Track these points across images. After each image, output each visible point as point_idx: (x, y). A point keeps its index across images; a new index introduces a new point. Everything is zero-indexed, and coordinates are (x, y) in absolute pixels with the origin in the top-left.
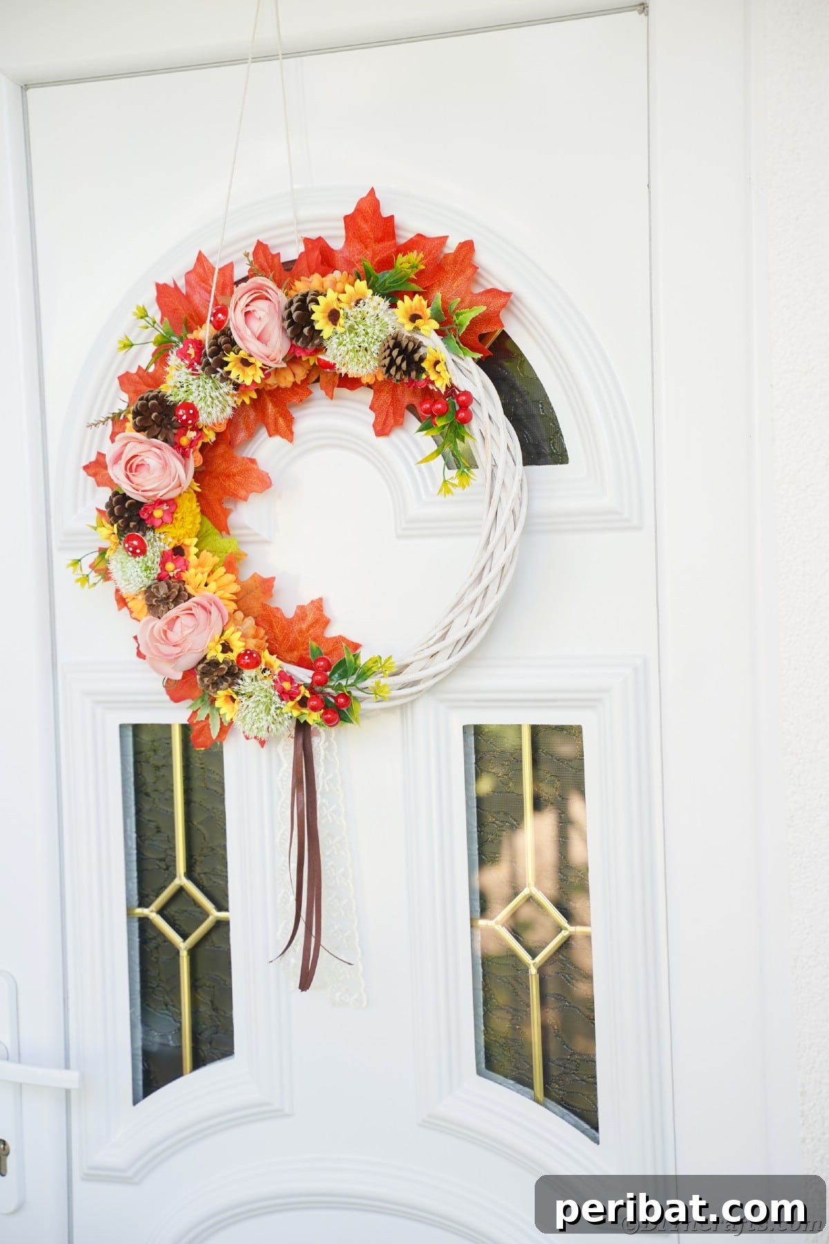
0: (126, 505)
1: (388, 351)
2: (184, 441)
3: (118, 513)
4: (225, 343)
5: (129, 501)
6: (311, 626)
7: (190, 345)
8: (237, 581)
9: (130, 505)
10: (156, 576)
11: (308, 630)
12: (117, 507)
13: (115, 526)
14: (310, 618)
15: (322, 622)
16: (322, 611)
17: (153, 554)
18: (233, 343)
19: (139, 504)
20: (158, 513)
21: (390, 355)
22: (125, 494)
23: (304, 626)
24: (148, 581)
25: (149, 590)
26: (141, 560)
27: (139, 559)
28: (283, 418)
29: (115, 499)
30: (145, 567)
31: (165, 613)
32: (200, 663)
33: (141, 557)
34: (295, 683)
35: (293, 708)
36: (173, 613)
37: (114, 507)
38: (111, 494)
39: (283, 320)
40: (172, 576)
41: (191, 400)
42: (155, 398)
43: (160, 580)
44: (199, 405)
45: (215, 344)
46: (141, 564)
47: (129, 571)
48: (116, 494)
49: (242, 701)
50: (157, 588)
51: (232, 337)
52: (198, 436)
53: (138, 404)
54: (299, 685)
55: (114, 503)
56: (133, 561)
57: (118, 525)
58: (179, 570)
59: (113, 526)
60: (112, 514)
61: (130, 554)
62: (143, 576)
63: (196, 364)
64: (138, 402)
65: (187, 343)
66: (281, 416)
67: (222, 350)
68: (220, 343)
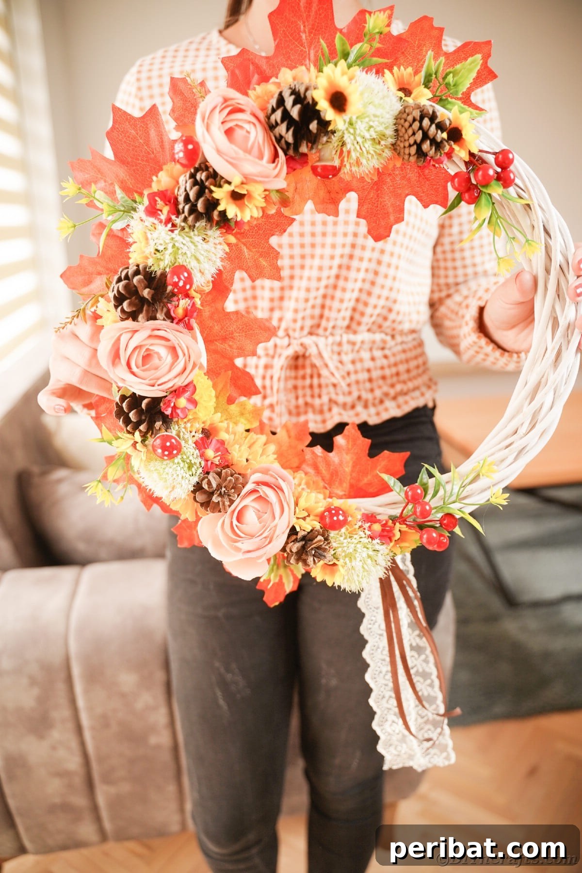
0: (143, 406)
1: (416, 125)
2: (178, 313)
3: (135, 418)
4: (207, 179)
5: (146, 401)
7: (157, 198)
9: (148, 405)
10: (200, 470)
12: (133, 412)
13: (137, 433)
14: (350, 446)
17: (189, 449)
18: (214, 176)
19: (155, 402)
20: (181, 403)
21: (421, 128)
22: (134, 394)
24: (195, 480)
25: (198, 488)
26: (180, 461)
27: (177, 460)
28: (265, 257)
29: (124, 405)
30: (187, 465)
31: (230, 506)
32: (287, 543)
33: (179, 457)
34: (383, 521)
35: (393, 546)
36: (239, 503)
37: (128, 414)
38: (117, 399)
39: (272, 127)
40: (218, 463)
41: (181, 261)
42: (137, 272)
43: (208, 473)
44: (192, 265)
45: (195, 183)
46: (182, 465)
47: (170, 476)
48: (123, 398)
49: (346, 563)
50: (209, 483)
51: (211, 170)
52: (192, 302)
53: (118, 288)
54: (387, 522)
55: (125, 410)
56: (171, 464)
57: (140, 431)
58: (220, 453)
59: (133, 434)
60: (127, 421)
61: (166, 458)
62: (188, 476)
63: (173, 217)
64: (118, 285)
65: (152, 197)
66: (261, 256)
67: (206, 187)
68: (201, 180)
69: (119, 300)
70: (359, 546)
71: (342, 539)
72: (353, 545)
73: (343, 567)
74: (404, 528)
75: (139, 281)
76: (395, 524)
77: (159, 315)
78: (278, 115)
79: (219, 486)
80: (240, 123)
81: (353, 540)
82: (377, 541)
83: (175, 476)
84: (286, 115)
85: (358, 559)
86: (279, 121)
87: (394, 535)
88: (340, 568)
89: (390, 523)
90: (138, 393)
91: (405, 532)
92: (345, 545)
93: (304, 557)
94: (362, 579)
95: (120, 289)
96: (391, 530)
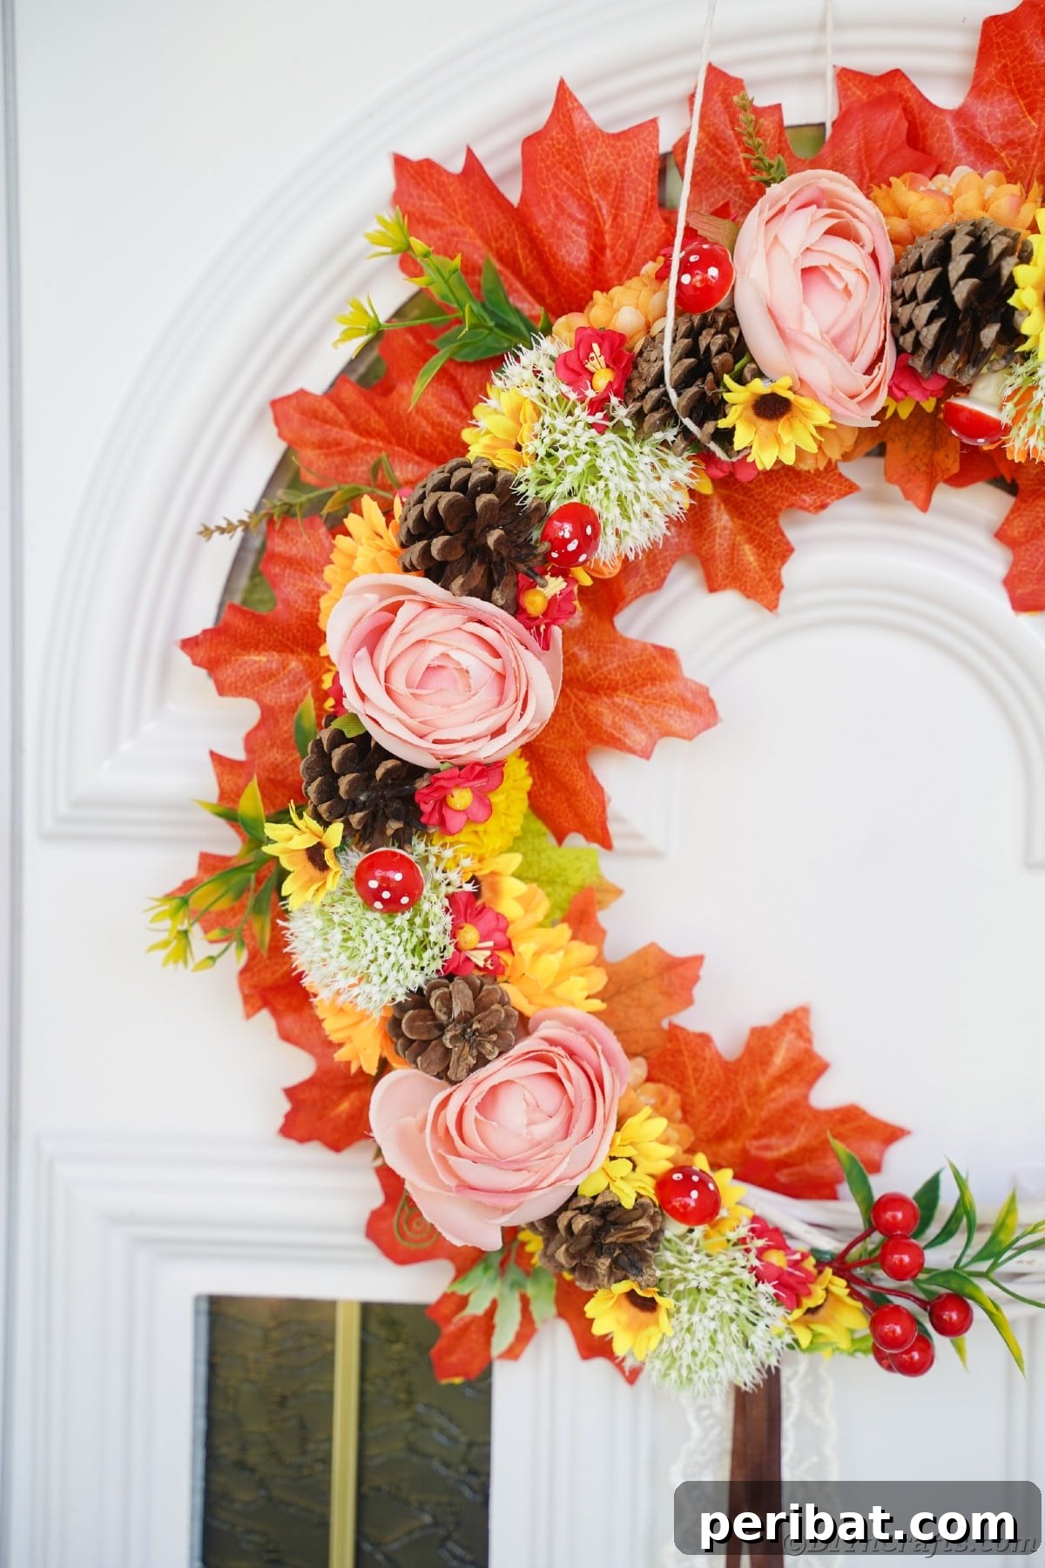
0: (379, 772)
2: (536, 602)
3: (347, 792)
4: (721, 351)
5: (389, 764)
6: (781, 1079)
7: (595, 347)
8: (599, 961)
9: (388, 772)
10: (438, 964)
11: (771, 1088)
12: (350, 777)
13: (337, 826)
14: (779, 1060)
15: (809, 1068)
16: (809, 1041)
17: (433, 904)
18: (739, 349)
20: (461, 798)
22: (367, 736)
23: (763, 1081)
24: (417, 980)
25: (419, 999)
26: (406, 924)
27: (401, 920)
28: (758, 546)
29: (337, 755)
30: (415, 940)
31: (472, 1070)
32: (564, 1208)
33: (408, 915)
34: (794, 1253)
35: (797, 1321)
36: (497, 1071)
37: (338, 776)
38: (325, 735)
39: (900, 298)
40: (481, 964)
41: (591, 497)
42: (489, 485)
43: (450, 977)
44: (609, 514)
45: (691, 351)
46: (406, 935)
47: (369, 950)
48: (339, 738)
49: (678, 1311)
50: (447, 1001)
51: (734, 334)
52: (569, 589)
53: (437, 502)
54: (804, 1256)
55: (334, 764)
56: (383, 924)
57: (347, 824)
58: (490, 944)
59: (326, 824)
60: (328, 792)
61: (378, 905)
62: (408, 964)
63: (614, 400)
64: (439, 494)
65: (584, 339)
66: (751, 540)
67: (710, 368)
68: (708, 348)
69: (425, 528)
70: (724, 1280)
71: (690, 1249)
72: (711, 1274)
73: (670, 1315)
74: (840, 1286)
75: (488, 506)
76: (820, 1272)
77: (496, 594)
78: (926, 279)
79: (466, 1019)
80: (837, 266)
81: (715, 1263)
82: (767, 1288)
83: (381, 951)
84: (941, 288)
85: (710, 1313)
86: (921, 294)
87: (809, 1294)
88: (662, 1315)
89: (810, 1263)
90: (378, 737)
91: (838, 1300)
92: (692, 1266)
93: (590, 1256)
94: (702, 1366)
95: (441, 507)
96: (809, 1279)
